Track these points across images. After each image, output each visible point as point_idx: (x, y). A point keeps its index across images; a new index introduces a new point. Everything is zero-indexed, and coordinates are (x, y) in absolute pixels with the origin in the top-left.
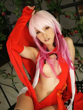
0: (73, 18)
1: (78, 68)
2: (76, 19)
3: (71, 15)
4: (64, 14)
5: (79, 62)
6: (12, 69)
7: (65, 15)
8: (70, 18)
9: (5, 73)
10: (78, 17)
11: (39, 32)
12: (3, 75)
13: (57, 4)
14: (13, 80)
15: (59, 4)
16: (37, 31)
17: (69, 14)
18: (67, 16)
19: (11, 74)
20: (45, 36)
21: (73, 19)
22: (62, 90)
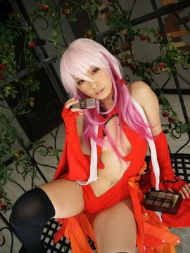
0: (155, 39)
1: (170, 131)
2: (160, 41)
3: (151, 36)
4: (137, 34)
5: (170, 120)
6: (55, 138)
7: (140, 36)
8: (149, 40)
9: (43, 146)
10: (163, 37)
11: (82, 81)
12: (41, 150)
13: (125, 17)
14: (58, 158)
15: (128, 17)
16: (77, 80)
17: (146, 34)
18: (143, 39)
19: (54, 147)
20: (94, 86)
21: (155, 43)
22: (137, 175)
